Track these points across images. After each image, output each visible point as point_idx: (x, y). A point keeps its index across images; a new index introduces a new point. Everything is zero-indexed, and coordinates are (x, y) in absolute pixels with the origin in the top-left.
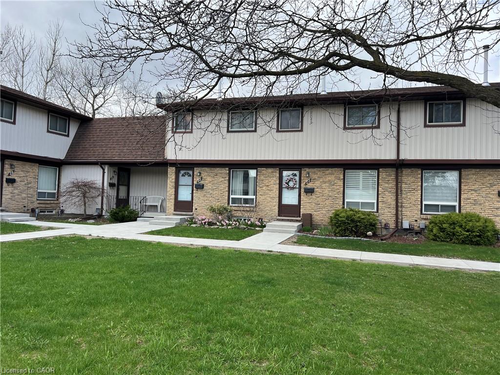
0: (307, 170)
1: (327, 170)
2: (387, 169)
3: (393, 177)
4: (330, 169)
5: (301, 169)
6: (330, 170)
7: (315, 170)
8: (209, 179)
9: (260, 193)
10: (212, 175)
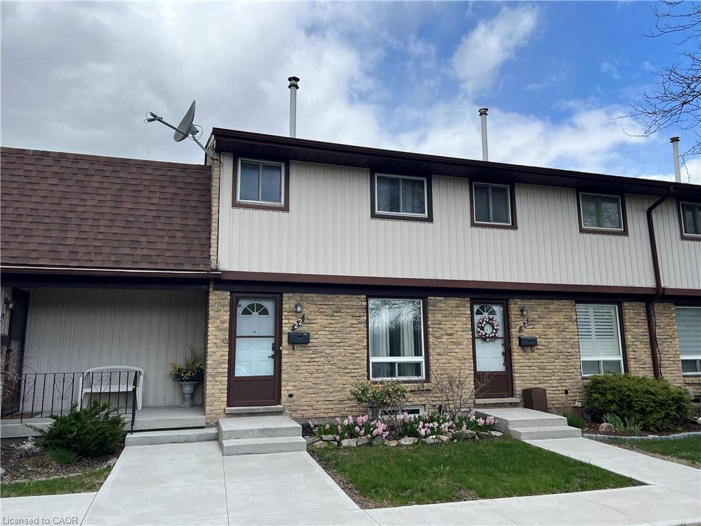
0: (520, 302)
1: (551, 304)
2: (634, 304)
3: (643, 317)
4: (556, 302)
5: (507, 300)
6: (555, 304)
7: (533, 302)
8: (321, 320)
9: (438, 350)
10: (329, 312)
